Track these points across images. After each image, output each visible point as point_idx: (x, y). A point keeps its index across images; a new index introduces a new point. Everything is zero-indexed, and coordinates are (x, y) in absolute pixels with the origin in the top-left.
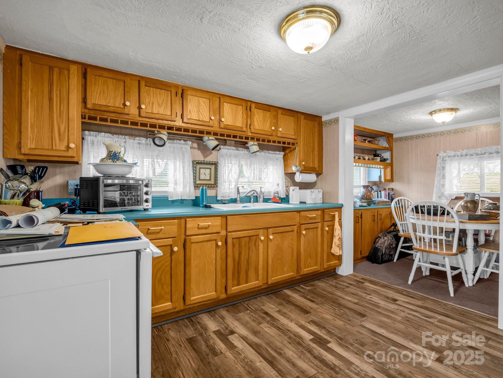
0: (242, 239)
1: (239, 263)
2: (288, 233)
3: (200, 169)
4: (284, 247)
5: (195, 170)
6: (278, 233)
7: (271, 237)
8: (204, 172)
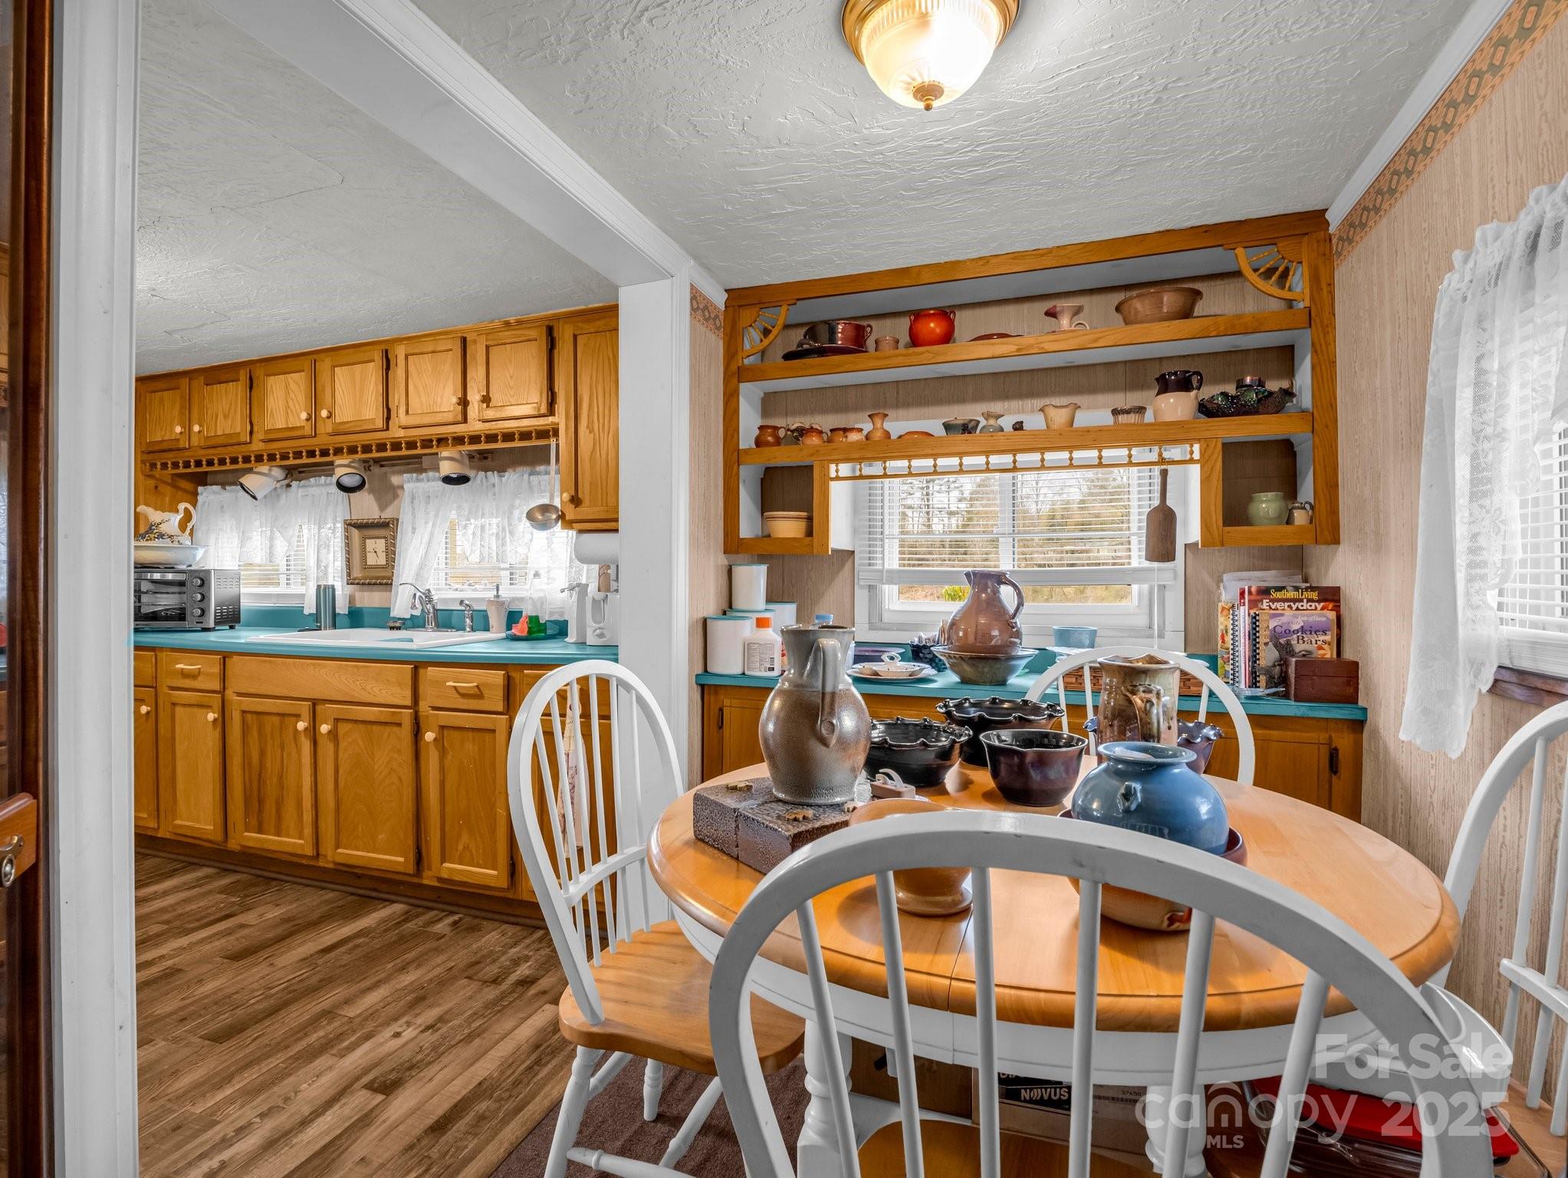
0: (268, 717)
1: (260, 775)
2: (388, 729)
3: (364, 539)
4: (376, 767)
5: (348, 545)
6: (356, 721)
7: (324, 728)
8: (374, 546)
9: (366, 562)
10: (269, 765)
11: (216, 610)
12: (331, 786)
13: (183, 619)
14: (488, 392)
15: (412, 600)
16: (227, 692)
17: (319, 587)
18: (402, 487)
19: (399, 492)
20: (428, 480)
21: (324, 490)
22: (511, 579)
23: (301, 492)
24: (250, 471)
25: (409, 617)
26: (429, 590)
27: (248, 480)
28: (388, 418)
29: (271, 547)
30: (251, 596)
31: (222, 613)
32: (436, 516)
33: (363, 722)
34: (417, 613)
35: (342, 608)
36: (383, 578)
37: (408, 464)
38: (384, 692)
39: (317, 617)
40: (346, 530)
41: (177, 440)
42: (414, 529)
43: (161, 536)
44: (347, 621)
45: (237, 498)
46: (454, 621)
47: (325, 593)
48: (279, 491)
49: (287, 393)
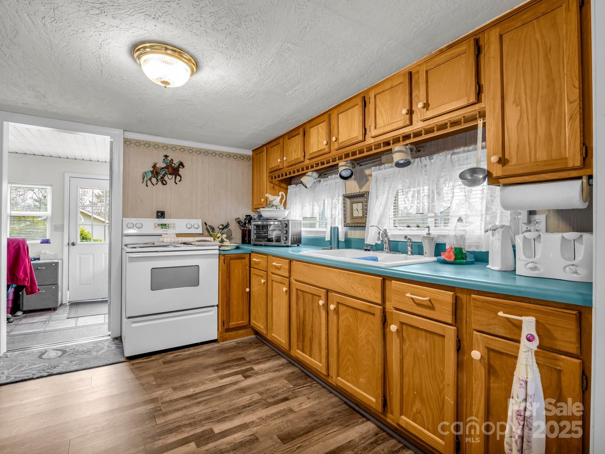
0: (307, 294)
1: (303, 322)
2: (366, 315)
3: (352, 203)
4: (359, 336)
5: (344, 207)
6: (348, 306)
7: (332, 307)
8: (357, 207)
9: (353, 215)
10: (307, 318)
11: (291, 238)
12: (335, 340)
13: (280, 241)
14: (427, 100)
15: (377, 235)
16: (291, 278)
17: (331, 227)
18: (371, 175)
19: (369, 178)
20: (385, 169)
21: (334, 181)
22: (435, 223)
23: (325, 183)
24: (304, 174)
25: (374, 244)
26: (386, 230)
27: (304, 179)
28: (365, 134)
29: (313, 209)
30: (306, 232)
31: (294, 239)
32: (390, 188)
33: (352, 308)
34: (379, 242)
35: (342, 238)
36: (361, 223)
37: (374, 162)
38: (364, 292)
39: (330, 242)
40: (344, 200)
41: (279, 165)
42: (377, 197)
43: (273, 206)
44: (344, 245)
45: (301, 189)
46: (400, 248)
47: (334, 231)
48: (316, 183)
49: (318, 133)
